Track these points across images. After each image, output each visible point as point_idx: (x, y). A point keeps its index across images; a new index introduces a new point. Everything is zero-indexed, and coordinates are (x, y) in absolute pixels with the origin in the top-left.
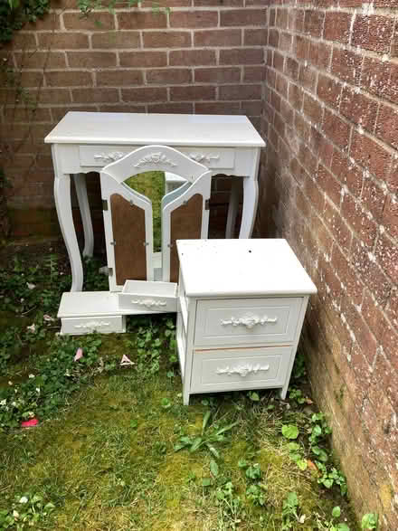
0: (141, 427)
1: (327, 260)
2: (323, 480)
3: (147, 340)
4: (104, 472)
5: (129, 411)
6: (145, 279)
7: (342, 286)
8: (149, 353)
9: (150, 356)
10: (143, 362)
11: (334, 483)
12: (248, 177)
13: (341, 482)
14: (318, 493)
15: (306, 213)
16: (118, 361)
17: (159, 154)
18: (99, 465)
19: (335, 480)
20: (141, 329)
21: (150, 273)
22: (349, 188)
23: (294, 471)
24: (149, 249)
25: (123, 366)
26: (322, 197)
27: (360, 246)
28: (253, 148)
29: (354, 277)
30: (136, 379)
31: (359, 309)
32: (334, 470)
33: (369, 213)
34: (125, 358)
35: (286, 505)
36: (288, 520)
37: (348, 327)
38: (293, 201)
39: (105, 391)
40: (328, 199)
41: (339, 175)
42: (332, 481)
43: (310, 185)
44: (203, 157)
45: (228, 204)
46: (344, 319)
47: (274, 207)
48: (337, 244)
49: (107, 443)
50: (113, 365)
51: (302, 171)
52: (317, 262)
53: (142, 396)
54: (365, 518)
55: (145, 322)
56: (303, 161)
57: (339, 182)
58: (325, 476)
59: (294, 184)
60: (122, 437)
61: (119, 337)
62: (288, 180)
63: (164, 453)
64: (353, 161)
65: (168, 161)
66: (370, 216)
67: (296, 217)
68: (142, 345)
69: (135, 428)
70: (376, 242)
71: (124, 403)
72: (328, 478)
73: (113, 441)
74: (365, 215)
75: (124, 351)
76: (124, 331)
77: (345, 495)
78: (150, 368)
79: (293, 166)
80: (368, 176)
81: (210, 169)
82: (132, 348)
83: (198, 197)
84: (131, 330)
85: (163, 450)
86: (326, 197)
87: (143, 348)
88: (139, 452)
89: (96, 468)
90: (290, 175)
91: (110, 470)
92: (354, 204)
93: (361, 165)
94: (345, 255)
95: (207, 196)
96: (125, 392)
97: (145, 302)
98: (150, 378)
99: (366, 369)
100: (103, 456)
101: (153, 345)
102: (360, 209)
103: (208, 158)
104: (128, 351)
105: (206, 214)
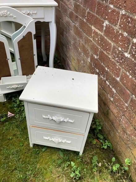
0: (25, 145)
1: (96, 57)
2: (103, 146)
3: (18, 103)
4: (13, 171)
5: (17, 138)
6: (10, 76)
7: (106, 69)
8: (20, 108)
9: (20, 110)
10: (18, 114)
11: (108, 146)
12: (51, 22)
13: (110, 145)
14: (102, 152)
15: (81, 37)
16: (6, 115)
17: (6, 11)
18: (9, 169)
19: (107, 145)
20: (13, 98)
21: (12, 72)
22: (110, 22)
23: (92, 145)
24: (10, 61)
25: (9, 117)
26: (91, 28)
27: (118, 50)
28: (52, 7)
29: (115, 64)
30: (17, 122)
31: (118, 79)
32: (106, 141)
33: (125, 33)
34: (9, 113)
35: (93, 161)
36: (95, 167)
37: (111, 87)
38: (72, 32)
39: (3, 131)
40: (95, 29)
41: (102, 15)
42: (107, 146)
43: (82, 24)
44: (28, 12)
45: (41, 36)
46: (108, 84)
47: (61, 36)
48: (102, 50)
49: (11, 157)
50: (5, 118)
51: (77, 17)
52: (89, 59)
53: (22, 129)
54: (126, 161)
55: (14, 95)
56: (76, 12)
57: (102, 19)
58: (104, 145)
59: (72, 24)
60: (17, 151)
61: (4, 103)
62: (68, 23)
63: (38, 154)
64: (112, 6)
65: (11, 15)
66: (125, 34)
67: (75, 39)
68: (16, 106)
69: (22, 146)
70: (130, 47)
71: (14, 135)
72: (105, 145)
73: (13, 154)
74: (122, 35)
75: (8, 110)
76: (6, 100)
77: (112, 150)
78: (22, 115)
79: (71, 16)
80: (124, 13)
81: (33, 19)
82: (11, 108)
83: (29, 34)
84: (9, 100)
85: (38, 152)
86: (93, 28)
87: (17, 107)
88: (27, 156)
89: (8, 170)
90: (69, 20)
91: (16, 169)
92: (114, 29)
93: (118, 8)
94: (108, 55)
95: (34, 32)
96: (13, 129)
97: (13, 87)
98: (23, 120)
99: (124, 104)
100: (10, 164)
101: (21, 105)
102: (118, 32)
103: (31, 13)
104: (10, 110)
105: (34, 42)
